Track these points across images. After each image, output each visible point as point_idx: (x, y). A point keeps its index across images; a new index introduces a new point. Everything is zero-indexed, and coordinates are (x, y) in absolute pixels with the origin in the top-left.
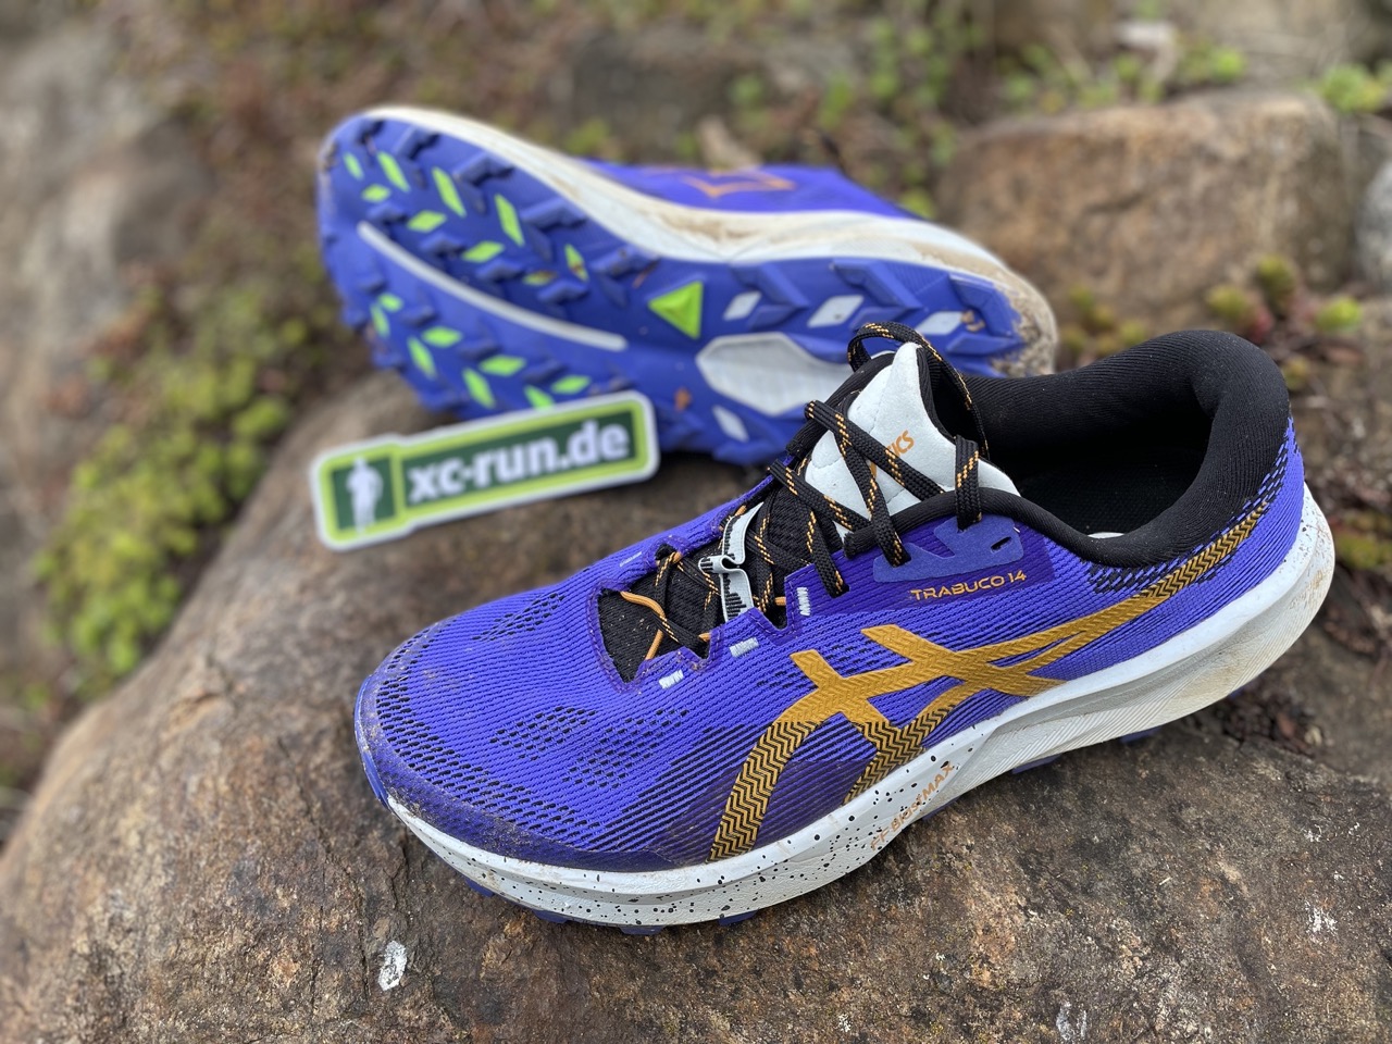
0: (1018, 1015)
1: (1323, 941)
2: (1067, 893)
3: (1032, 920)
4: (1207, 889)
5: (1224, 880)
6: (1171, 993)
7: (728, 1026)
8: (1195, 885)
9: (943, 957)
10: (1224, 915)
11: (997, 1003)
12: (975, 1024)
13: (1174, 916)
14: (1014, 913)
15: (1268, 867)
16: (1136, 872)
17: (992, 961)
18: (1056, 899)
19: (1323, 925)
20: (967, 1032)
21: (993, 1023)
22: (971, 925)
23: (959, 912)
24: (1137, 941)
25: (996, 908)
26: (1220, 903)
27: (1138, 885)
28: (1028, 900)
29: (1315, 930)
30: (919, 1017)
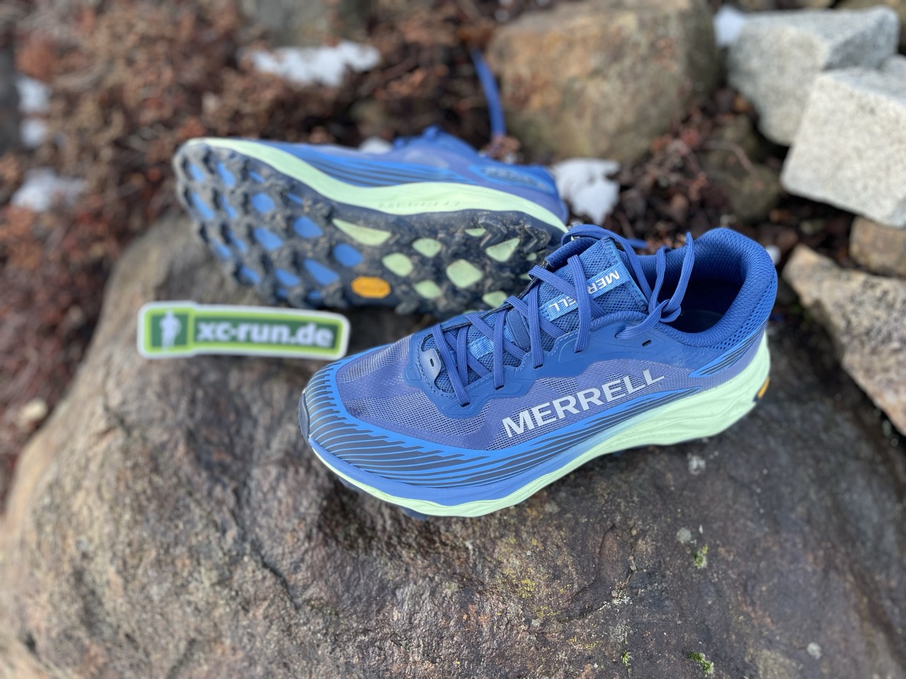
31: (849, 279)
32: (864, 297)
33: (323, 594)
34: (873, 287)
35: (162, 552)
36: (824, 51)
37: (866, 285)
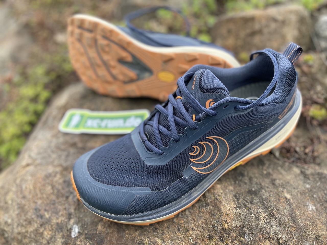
0: (235, 235)
1: (312, 212)
2: (246, 203)
3: (238, 211)
4: (282, 200)
5: (286, 198)
6: (274, 228)
7: (161, 242)
8: (279, 200)
9: (215, 221)
10: (287, 207)
11: (229, 232)
12: (224, 238)
13: (274, 208)
14: (233, 209)
15: (297, 195)
16: (264, 197)
17: (228, 222)
18: (244, 205)
19: (312, 209)
20: (222, 240)
21: (228, 238)
22: (222, 213)
23: (219, 210)
24: (265, 215)
25: (228, 208)
26: (286, 204)
27: (264, 201)
28: (237, 206)
29: (310, 210)
30: (210, 237)
35: (39, 226)
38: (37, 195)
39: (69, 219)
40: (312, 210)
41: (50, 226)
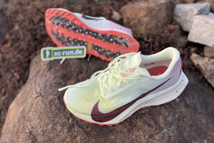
31: (205, 59)
32: (209, 63)
33: (94, 133)
34: (210, 61)
35: (53, 125)
36: (196, 11)
37: (208, 60)
38: (48, 111)
39: (69, 120)
40: (178, 101)
41: (59, 124)
